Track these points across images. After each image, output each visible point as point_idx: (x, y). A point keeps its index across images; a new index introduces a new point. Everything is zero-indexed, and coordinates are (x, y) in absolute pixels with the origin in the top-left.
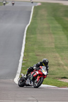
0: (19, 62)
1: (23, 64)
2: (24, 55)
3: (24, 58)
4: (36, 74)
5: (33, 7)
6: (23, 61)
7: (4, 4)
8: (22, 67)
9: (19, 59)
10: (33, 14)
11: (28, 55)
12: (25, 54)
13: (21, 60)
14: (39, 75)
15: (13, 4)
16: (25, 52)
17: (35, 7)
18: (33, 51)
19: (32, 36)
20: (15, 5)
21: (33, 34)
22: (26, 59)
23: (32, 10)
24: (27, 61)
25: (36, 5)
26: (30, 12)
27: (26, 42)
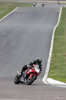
0: (47, 62)
1: (51, 64)
2: (52, 56)
3: (52, 58)
4: (29, 72)
5: (61, 9)
6: (51, 61)
7: (34, 5)
8: (50, 67)
9: (48, 59)
10: (62, 15)
11: (56, 56)
12: (53, 54)
13: (49, 60)
14: (32, 73)
15: (43, 5)
16: (53, 52)
17: (63, 9)
18: (61, 51)
19: (60, 37)
20: (45, 6)
21: (61, 35)
22: (54, 60)
23: (60, 12)
24: (55, 61)
25: (65, 7)
26: (59, 13)
27: (54, 43)
